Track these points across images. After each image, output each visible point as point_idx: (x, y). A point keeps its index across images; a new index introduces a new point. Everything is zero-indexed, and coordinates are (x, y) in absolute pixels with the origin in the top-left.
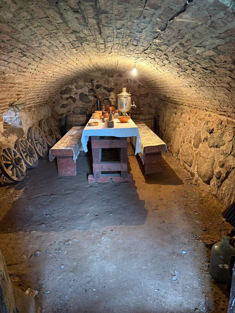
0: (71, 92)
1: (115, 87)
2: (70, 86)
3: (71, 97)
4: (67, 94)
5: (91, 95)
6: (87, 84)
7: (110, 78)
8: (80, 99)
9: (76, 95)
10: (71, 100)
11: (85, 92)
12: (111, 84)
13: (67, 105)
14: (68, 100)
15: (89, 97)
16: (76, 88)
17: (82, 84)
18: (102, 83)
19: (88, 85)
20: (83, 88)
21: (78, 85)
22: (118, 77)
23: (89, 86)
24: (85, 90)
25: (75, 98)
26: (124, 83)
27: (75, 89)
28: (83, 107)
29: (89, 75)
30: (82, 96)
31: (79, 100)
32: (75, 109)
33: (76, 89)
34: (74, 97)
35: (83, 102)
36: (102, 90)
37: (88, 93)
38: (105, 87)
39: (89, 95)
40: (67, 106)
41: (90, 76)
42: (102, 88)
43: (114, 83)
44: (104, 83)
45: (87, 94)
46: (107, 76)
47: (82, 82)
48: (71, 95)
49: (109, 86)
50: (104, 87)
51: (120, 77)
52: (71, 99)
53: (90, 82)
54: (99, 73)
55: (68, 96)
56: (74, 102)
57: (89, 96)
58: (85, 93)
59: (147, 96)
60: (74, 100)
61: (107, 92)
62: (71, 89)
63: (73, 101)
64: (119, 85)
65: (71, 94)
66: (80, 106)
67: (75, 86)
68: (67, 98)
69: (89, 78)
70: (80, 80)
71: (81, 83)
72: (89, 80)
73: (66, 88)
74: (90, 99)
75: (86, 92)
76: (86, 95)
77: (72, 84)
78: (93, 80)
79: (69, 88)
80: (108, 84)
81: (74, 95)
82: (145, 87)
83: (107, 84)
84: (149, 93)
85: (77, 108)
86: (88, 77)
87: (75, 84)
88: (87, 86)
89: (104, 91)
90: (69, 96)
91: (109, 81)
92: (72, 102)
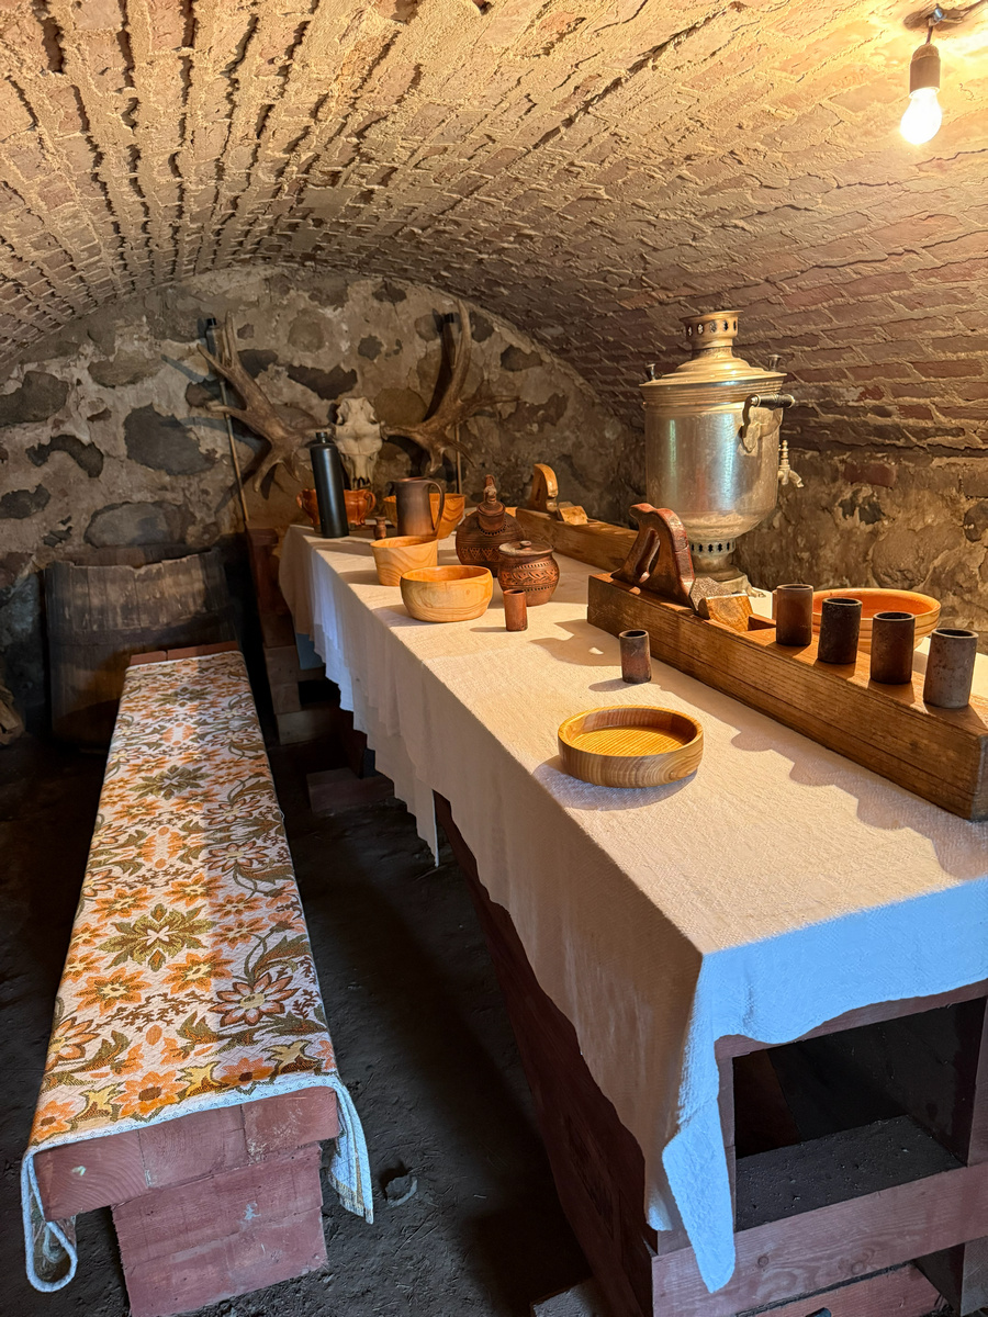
0: (60, 404)
1: (361, 368)
2: (54, 368)
3: (65, 443)
4: (36, 419)
5: (210, 424)
6: (173, 347)
7: (329, 312)
8: (129, 451)
9: (99, 424)
10: (71, 462)
11: (164, 405)
12: (335, 347)
13: (40, 497)
14: (45, 460)
15: (193, 436)
16: (98, 380)
17: (137, 352)
18: (273, 343)
19: (182, 359)
20: (152, 375)
21: (111, 359)
22: (376, 303)
23: (186, 363)
24: (167, 391)
25: (92, 445)
26: (417, 336)
27: (91, 387)
28: (154, 504)
29: (183, 293)
30: (147, 431)
31: (128, 457)
32: (100, 519)
33: (96, 387)
34: (85, 438)
35: (158, 467)
36: (281, 384)
37: (187, 406)
38: (296, 364)
39: (193, 421)
40: (42, 506)
41: (190, 300)
42: (277, 372)
43: (352, 340)
44: (292, 340)
45: (182, 413)
46: (306, 295)
47: (140, 339)
48: (68, 428)
49: (320, 360)
50: (290, 367)
51: (387, 305)
52: (65, 454)
53: (193, 339)
54: (252, 280)
55: (44, 434)
56: (90, 476)
57: (195, 429)
58: (163, 409)
59: (560, 415)
60: (90, 459)
61: (314, 399)
62: (65, 387)
63: (81, 464)
64: (384, 348)
65: (62, 422)
66: (137, 497)
67: (92, 364)
68: (41, 446)
69: (183, 314)
70: (120, 322)
71: (131, 344)
72: (185, 325)
73: (28, 380)
74: (203, 450)
75: (169, 402)
76: (174, 423)
77: (65, 350)
78: (211, 322)
79: (44, 381)
80: (319, 347)
81: (84, 425)
82: (541, 363)
83: (307, 348)
84: (565, 398)
85: (117, 512)
86: (180, 304)
87: (88, 349)
88: (177, 365)
89: (294, 391)
90: (55, 433)
91: (318, 325)
92: (77, 472)
